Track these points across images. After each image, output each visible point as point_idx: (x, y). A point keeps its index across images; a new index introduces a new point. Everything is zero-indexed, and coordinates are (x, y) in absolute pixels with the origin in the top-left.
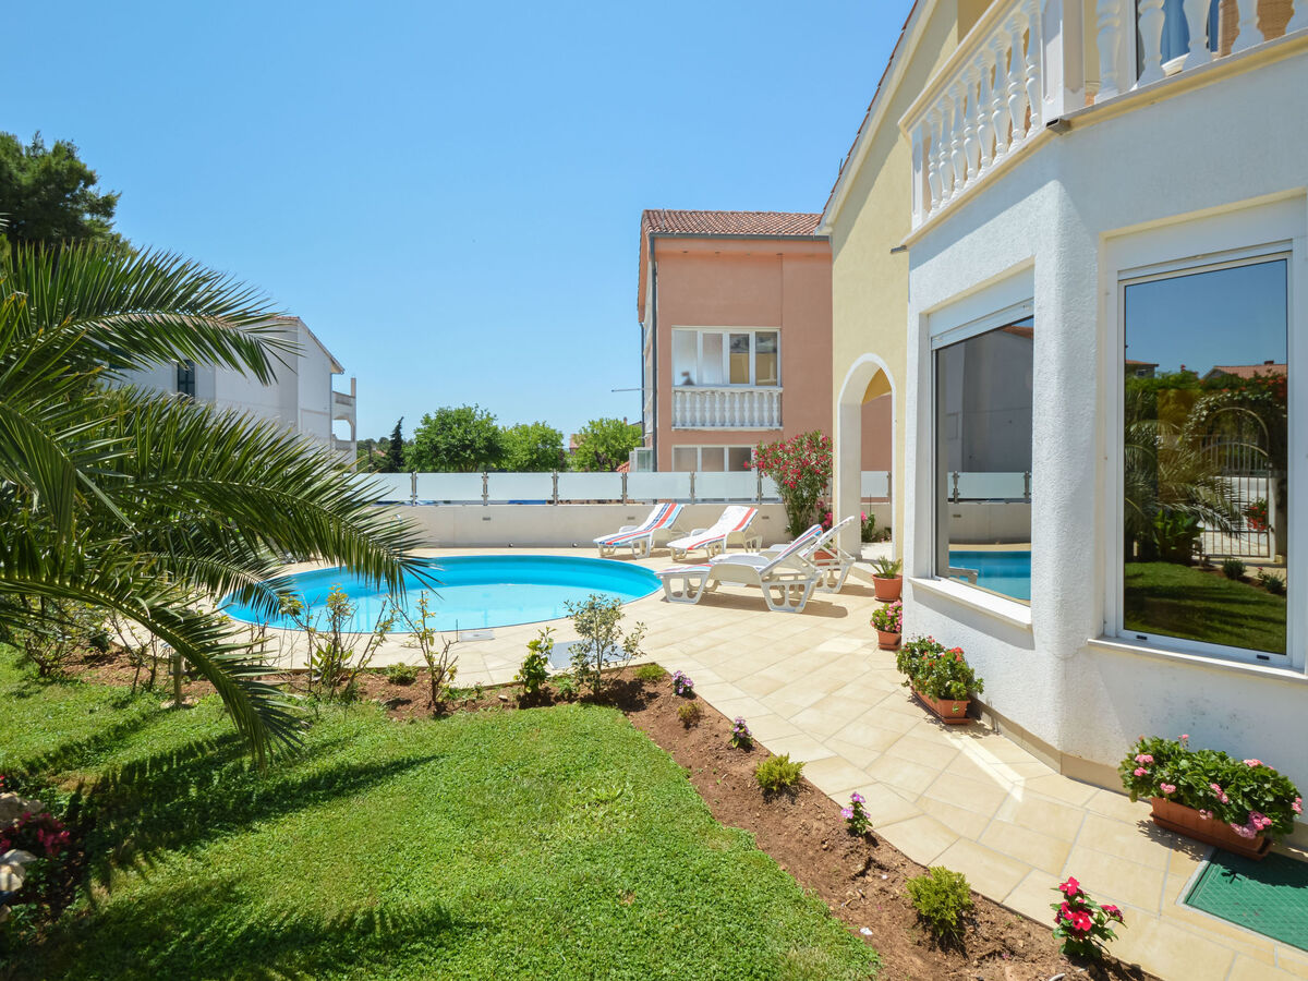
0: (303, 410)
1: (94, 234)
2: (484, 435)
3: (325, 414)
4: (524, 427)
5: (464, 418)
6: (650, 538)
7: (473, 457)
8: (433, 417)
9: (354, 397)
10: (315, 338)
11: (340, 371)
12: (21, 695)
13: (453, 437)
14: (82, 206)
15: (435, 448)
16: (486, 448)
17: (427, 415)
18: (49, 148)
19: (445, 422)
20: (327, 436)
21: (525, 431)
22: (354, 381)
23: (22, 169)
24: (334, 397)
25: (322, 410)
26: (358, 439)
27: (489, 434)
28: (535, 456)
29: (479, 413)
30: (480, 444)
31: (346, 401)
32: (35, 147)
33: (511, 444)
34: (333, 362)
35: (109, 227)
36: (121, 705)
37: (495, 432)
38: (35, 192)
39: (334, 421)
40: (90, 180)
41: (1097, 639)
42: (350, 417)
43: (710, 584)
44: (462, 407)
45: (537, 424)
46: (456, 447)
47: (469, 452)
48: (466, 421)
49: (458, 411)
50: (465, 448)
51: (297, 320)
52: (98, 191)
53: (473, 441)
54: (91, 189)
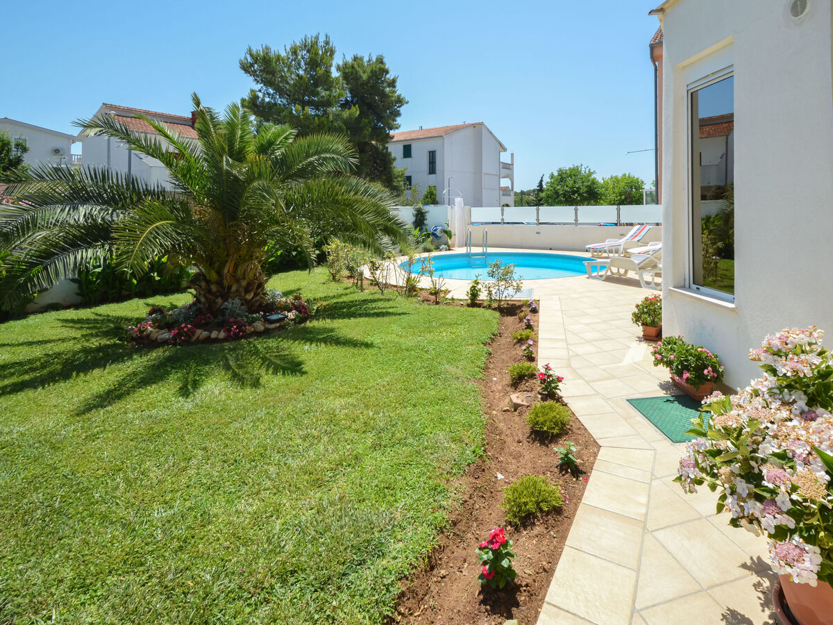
0: (485, 174)
1: (390, 97)
2: (586, 184)
3: (497, 175)
4: (616, 177)
5: (574, 173)
6: (622, 247)
7: (579, 199)
8: (556, 174)
9: (513, 164)
10: (491, 133)
11: (505, 150)
12: (324, 283)
13: (567, 186)
14: (385, 85)
15: (557, 193)
16: (587, 192)
17: (552, 173)
18: (374, 60)
19: (562, 177)
20: (498, 188)
21: (616, 180)
22: (512, 155)
23: (364, 72)
24: (501, 165)
25: (496, 173)
26: (515, 190)
27: (589, 183)
28: (623, 197)
29: (583, 169)
30: (583, 190)
31: (508, 167)
32: (369, 61)
33: (603, 190)
34: (501, 145)
35: (395, 92)
36: (346, 289)
37: (594, 182)
38: (368, 82)
39: (502, 180)
40: (387, 72)
41: (674, 287)
42: (511, 177)
43: (622, 271)
44: (572, 167)
45: (624, 175)
46: (569, 192)
47: (576, 195)
48: (575, 176)
49: (570, 169)
50: (574, 192)
51: (481, 124)
52: (390, 76)
53: (579, 188)
54: (388, 76)
